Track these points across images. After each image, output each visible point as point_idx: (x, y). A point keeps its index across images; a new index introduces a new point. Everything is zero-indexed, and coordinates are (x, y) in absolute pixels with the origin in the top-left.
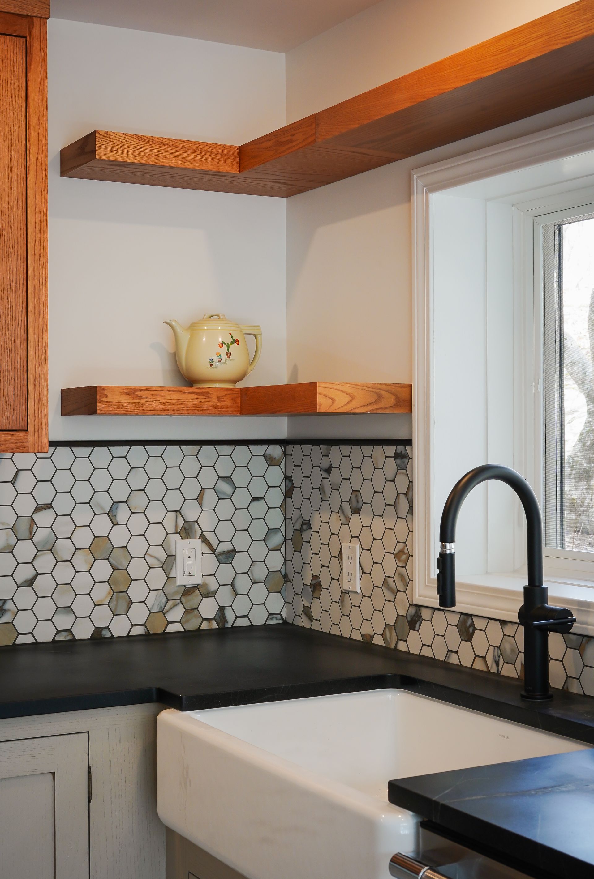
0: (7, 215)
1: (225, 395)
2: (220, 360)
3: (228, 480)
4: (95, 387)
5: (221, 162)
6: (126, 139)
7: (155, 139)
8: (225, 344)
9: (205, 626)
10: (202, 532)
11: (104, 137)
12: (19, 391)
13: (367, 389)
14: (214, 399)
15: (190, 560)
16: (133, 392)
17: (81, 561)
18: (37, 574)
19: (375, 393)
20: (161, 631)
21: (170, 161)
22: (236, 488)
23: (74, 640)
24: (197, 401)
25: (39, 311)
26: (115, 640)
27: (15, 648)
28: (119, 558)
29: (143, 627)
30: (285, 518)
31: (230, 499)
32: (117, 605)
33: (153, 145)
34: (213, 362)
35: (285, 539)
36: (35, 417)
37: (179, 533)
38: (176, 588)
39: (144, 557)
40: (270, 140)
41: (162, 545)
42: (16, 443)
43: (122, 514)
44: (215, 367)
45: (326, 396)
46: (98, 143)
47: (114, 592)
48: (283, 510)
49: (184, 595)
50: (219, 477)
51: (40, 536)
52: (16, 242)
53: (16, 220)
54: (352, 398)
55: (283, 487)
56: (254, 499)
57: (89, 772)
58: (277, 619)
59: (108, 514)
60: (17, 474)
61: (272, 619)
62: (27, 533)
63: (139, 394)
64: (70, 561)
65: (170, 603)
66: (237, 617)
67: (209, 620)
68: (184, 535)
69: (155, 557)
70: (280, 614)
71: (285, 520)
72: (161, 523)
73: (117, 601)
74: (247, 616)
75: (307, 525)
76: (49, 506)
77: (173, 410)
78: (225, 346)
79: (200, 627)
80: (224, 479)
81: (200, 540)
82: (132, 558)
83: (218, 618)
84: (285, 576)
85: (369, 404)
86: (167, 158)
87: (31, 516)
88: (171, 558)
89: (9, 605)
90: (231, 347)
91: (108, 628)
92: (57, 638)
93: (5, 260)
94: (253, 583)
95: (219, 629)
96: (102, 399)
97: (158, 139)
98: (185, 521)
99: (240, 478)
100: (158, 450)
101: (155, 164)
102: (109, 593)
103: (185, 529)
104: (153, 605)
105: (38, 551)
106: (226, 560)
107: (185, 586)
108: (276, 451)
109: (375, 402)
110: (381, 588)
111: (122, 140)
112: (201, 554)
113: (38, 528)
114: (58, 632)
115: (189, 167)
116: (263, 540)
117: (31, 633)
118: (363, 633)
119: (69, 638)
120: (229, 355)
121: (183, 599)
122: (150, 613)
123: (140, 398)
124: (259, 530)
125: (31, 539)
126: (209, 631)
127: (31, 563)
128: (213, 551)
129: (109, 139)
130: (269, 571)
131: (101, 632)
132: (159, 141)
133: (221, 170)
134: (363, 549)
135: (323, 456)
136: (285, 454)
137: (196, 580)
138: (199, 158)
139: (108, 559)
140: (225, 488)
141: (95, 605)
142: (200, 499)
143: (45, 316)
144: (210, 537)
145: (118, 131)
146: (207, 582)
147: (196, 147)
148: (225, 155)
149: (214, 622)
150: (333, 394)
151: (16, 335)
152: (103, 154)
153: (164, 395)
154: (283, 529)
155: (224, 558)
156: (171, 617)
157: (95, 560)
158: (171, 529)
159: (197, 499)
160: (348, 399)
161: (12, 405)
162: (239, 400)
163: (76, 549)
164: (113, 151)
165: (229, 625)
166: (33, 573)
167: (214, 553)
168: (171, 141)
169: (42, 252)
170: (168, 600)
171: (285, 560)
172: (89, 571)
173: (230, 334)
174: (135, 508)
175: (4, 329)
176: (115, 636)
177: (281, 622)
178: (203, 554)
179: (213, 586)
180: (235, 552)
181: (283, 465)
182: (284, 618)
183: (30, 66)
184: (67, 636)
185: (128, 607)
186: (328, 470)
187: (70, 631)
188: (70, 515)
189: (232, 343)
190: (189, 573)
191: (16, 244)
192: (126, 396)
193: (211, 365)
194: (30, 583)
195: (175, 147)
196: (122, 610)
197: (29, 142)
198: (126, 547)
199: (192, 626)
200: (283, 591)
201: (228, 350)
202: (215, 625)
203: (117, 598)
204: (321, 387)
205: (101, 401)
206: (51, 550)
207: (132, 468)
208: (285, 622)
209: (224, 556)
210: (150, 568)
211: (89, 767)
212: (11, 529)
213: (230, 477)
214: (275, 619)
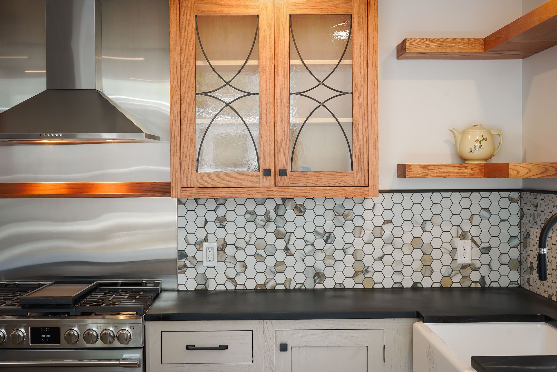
0: (358, 85)
1: (475, 168)
2: (476, 149)
3: (487, 210)
4: (405, 165)
5: (473, 48)
6: (421, 41)
7: (437, 40)
8: (479, 141)
9: (473, 285)
10: (472, 237)
11: (410, 42)
12: (364, 168)
13: (539, 166)
14: (469, 169)
15: (465, 251)
16: (425, 167)
17: (407, 249)
18: (384, 255)
19: (544, 168)
20: (449, 286)
21: (445, 50)
22: (492, 214)
23: (403, 288)
24: (459, 170)
25: (374, 130)
26: (424, 289)
27: (373, 290)
28: (426, 248)
29: (439, 284)
30: (520, 231)
31: (488, 220)
32: (425, 272)
33: (436, 43)
34: (472, 150)
35: (520, 242)
36: (372, 180)
37: (459, 237)
38: (458, 265)
39: (440, 249)
40: (494, 36)
41: (450, 243)
42: (363, 192)
43: (428, 226)
44: (473, 153)
45: (514, 170)
46: (407, 44)
47: (424, 265)
48: (519, 226)
49: (462, 269)
50: (482, 209)
51: (386, 236)
52: (363, 97)
53: (362, 87)
54: (530, 171)
55: (519, 214)
56: (502, 221)
57: (384, 348)
58: (515, 284)
59: (421, 226)
60: (374, 206)
61: (512, 284)
62: (380, 234)
63: (428, 167)
64: (401, 249)
65: (454, 273)
66: (492, 282)
67: (476, 282)
68: (462, 238)
69: (446, 249)
70: (517, 282)
71: (520, 232)
72: (449, 231)
73: (425, 270)
74: (498, 282)
75: (528, 234)
76: (391, 222)
77: (447, 175)
78: (478, 142)
79: (470, 285)
80: (485, 209)
81: (471, 241)
82: (433, 249)
83: (481, 282)
84: (520, 262)
85: (540, 174)
86: (444, 49)
87: (381, 226)
88: (454, 249)
89: (370, 269)
90: (482, 142)
91: (420, 283)
92: (394, 286)
93: (358, 106)
94: (501, 265)
95: (481, 287)
96: (409, 171)
97: (439, 39)
98: (462, 231)
99: (494, 209)
100: (448, 194)
101: (437, 52)
102: (421, 266)
103: (462, 235)
104: (445, 273)
105: (385, 243)
106: (486, 252)
107: (462, 264)
108: (515, 195)
109: (543, 172)
110: (555, 270)
111: (420, 42)
112: (471, 248)
113: (385, 232)
114: (395, 283)
115: (455, 52)
116: (508, 242)
117: (381, 283)
118: (549, 294)
119: (400, 286)
120: (481, 146)
121: (461, 271)
122: (443, 277)
123: (429, 169)
124: (505, 237)
125: (381, 237)
126: (476, 288)
127: (381, 249)
128: (478, 247)
129: (412, 42)
130: (511, 259)
131: (417, 285)
132: (439, 40)
133: (473, 52)
134: (549, 249)
135: (535, 199)
136: (520, 197)
137: (468, 261)
138: (461, 47)
139: (420, 249)
140: (485, 214)
141: (414, 271)
142: (471, 220)
143: (377, 132)
144: (476, 239)
145: (417, 37)
146: (474, 263)
147: (459, 41)
148: (475, 44)
149: (478, 283)
150: (518, 168)
151: (363, 141)
152: (410, 50)
153: (441, 168)
154: (519, 237)
155: (484, 251)
156: (454, 280)
157: (414, 249)
158: (455, 235)
159: (469, 220)
160: (527, 171)
161: (361, 174)
162: (483, 170)
163: (404, 243)
164: (415, 48)
165: (487, 286)
166: (382, 254)
167: (479, 248)
168: (446, 39)
169: (375, 101)
170: (453, 271)
171: (520, 253)
172: (411, 254)
173: (482, 135)
174: (435, 224)
175: (357, 139)
176: (424, 287)
177: (518, 286)
178: (472, 248)
179: (478, 265)
180: (490, 248)
181: (519, 203)
182: (520, 284)
183: (369, 13)
184: (400, 285)
185: (431, 273)
186: (536, 207)
187: (401, 283)
188: (401, 226)
189: (483, 140)
190: (465, 258)
191: (363, 98)
192: (422, 169)
193: (471, 151)
194: (381, 259)
195: (448, 42)
196: (429, 275)
197: (369, 49)
198: (430, 243)
199: (466, 284)
200: (519, 269)
201: (480, 144)
202: (479, 285)
203: (426, 268)
204: (511, 165)
205: (408, 172)
206: (391, 243)
207: (433, 203)
208: (520, 286)
209: (484, 250)
210: (443, 254)
211: (384, 346)
212: (372, 232)
213: (488, 209)
214: (514, 284)
